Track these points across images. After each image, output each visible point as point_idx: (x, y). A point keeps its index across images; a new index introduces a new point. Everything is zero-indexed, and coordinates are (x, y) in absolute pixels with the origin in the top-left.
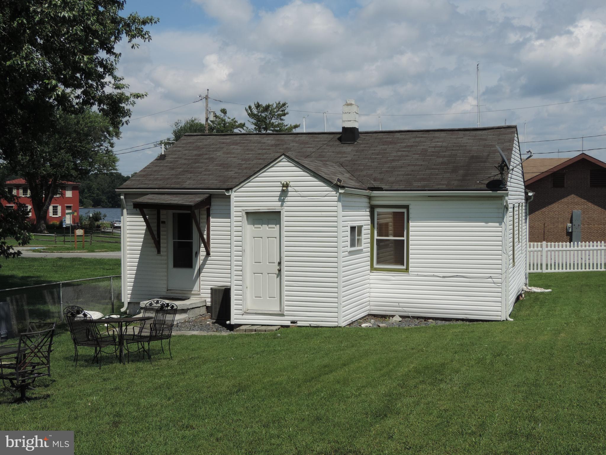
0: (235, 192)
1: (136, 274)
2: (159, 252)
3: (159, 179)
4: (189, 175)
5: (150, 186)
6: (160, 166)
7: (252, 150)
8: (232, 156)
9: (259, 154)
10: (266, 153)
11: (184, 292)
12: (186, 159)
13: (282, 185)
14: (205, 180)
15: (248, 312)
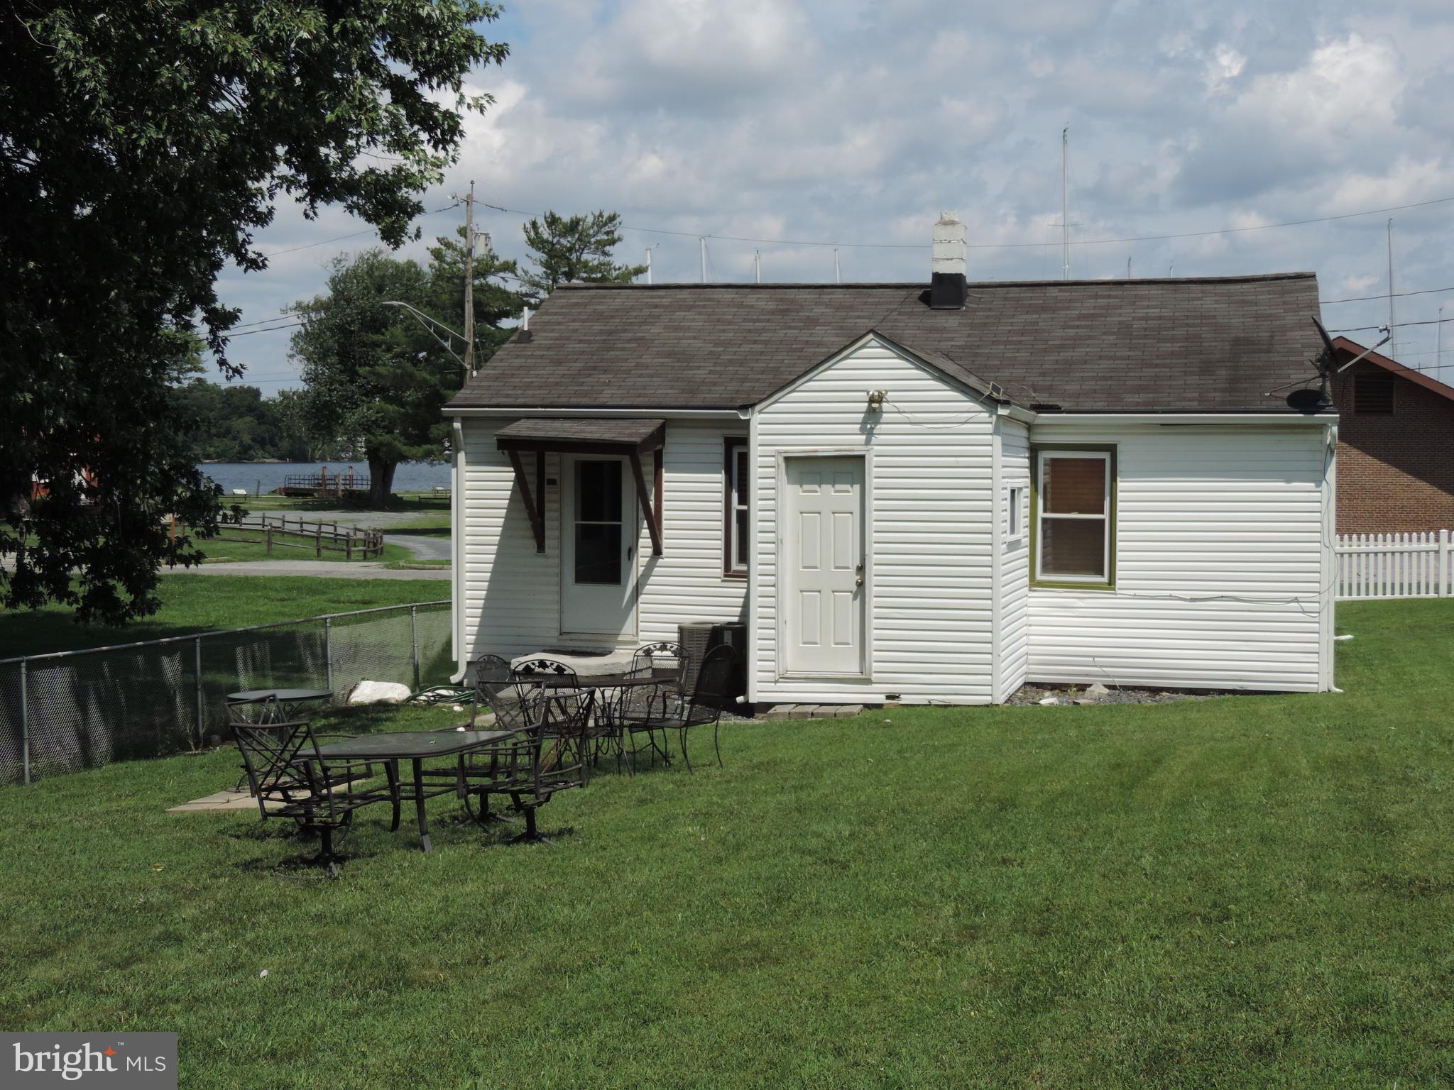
0: (760, 412)
1: (487, 599)
2: (541, 547)
3: (536, 384)
4: (605, 378)
5: (520, 401)
6: (527, 357)
7: (730, 323)
8: (687, 334)
9: (749, 331)
10: (764, 330)
11: (601, 637)
12: (581, 342)
13: (867, 399)
14: (645, 388)
15: (788, 675)
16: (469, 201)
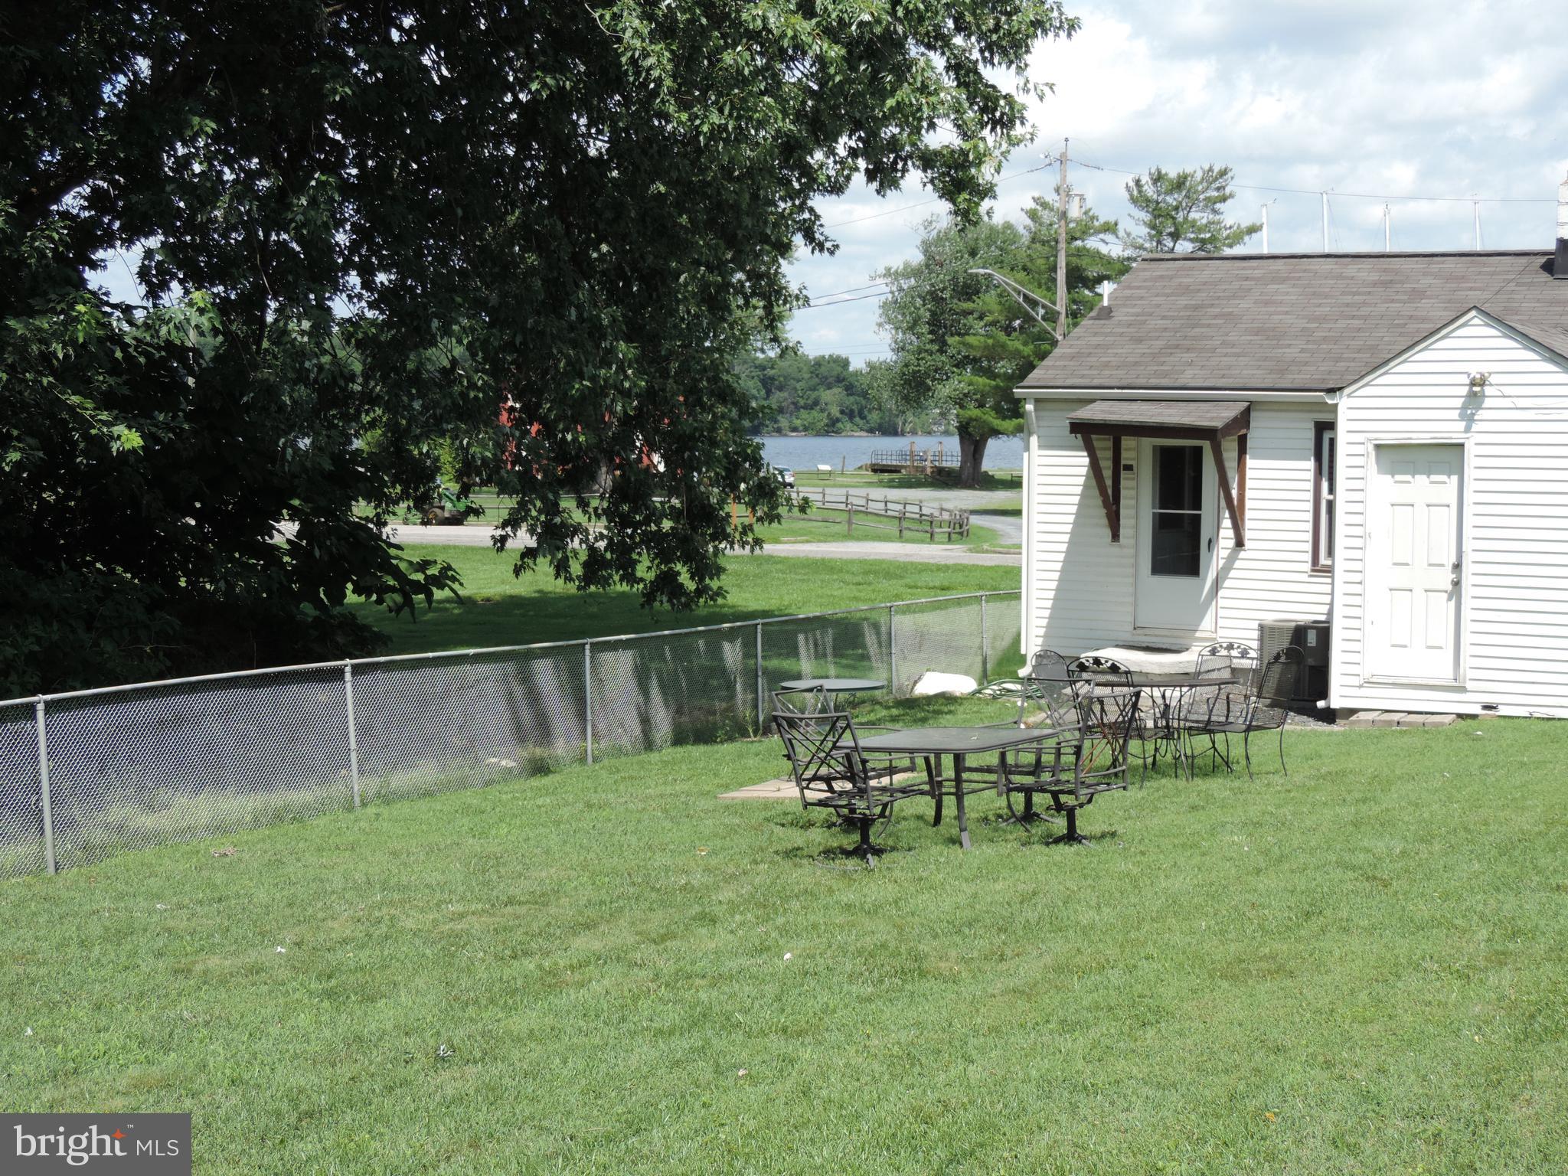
0: (1349, 396)
1: (1058, 590)
2: (1115, 536)
3: (1114, 364)
4: (1187, 357)
5: (1096, 382)
6: (1106, 335)
7: (1326, 297)
8: (1279, 309)
9: (1347, 305)
10: (1364, 303)
11: (1176, 633)
12: (1164, 318)
13: (1468, 382)
14: (1229, 368)
15: (1371, 680)
16: (1063, 160)
